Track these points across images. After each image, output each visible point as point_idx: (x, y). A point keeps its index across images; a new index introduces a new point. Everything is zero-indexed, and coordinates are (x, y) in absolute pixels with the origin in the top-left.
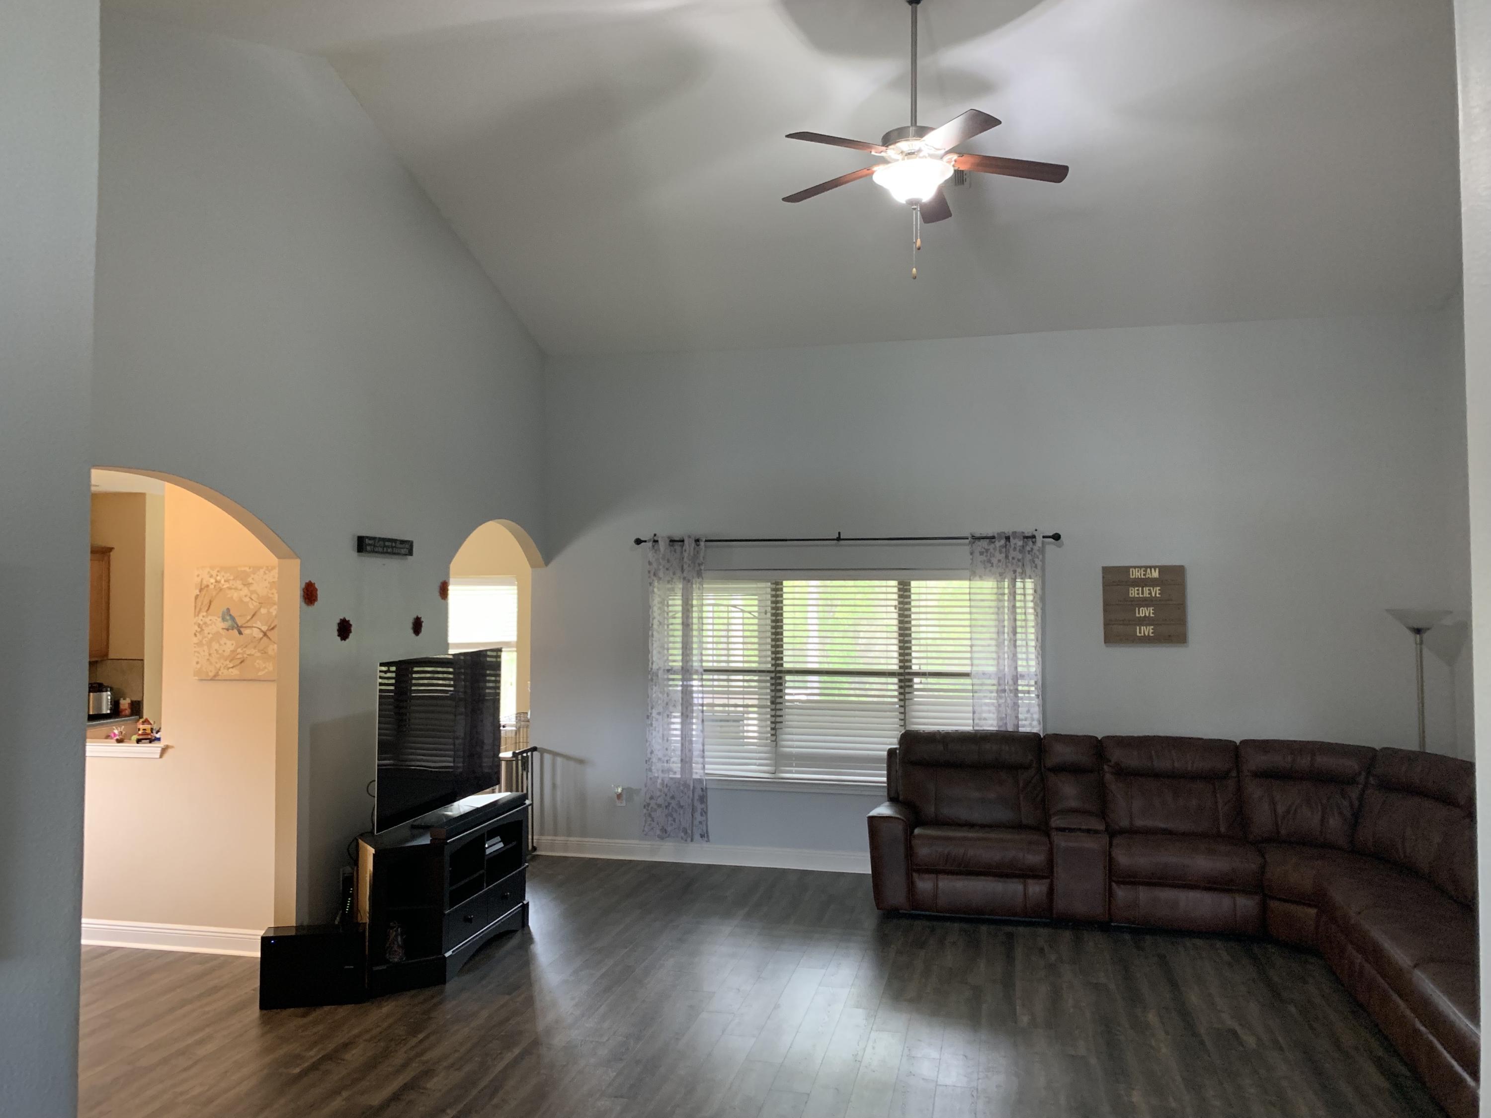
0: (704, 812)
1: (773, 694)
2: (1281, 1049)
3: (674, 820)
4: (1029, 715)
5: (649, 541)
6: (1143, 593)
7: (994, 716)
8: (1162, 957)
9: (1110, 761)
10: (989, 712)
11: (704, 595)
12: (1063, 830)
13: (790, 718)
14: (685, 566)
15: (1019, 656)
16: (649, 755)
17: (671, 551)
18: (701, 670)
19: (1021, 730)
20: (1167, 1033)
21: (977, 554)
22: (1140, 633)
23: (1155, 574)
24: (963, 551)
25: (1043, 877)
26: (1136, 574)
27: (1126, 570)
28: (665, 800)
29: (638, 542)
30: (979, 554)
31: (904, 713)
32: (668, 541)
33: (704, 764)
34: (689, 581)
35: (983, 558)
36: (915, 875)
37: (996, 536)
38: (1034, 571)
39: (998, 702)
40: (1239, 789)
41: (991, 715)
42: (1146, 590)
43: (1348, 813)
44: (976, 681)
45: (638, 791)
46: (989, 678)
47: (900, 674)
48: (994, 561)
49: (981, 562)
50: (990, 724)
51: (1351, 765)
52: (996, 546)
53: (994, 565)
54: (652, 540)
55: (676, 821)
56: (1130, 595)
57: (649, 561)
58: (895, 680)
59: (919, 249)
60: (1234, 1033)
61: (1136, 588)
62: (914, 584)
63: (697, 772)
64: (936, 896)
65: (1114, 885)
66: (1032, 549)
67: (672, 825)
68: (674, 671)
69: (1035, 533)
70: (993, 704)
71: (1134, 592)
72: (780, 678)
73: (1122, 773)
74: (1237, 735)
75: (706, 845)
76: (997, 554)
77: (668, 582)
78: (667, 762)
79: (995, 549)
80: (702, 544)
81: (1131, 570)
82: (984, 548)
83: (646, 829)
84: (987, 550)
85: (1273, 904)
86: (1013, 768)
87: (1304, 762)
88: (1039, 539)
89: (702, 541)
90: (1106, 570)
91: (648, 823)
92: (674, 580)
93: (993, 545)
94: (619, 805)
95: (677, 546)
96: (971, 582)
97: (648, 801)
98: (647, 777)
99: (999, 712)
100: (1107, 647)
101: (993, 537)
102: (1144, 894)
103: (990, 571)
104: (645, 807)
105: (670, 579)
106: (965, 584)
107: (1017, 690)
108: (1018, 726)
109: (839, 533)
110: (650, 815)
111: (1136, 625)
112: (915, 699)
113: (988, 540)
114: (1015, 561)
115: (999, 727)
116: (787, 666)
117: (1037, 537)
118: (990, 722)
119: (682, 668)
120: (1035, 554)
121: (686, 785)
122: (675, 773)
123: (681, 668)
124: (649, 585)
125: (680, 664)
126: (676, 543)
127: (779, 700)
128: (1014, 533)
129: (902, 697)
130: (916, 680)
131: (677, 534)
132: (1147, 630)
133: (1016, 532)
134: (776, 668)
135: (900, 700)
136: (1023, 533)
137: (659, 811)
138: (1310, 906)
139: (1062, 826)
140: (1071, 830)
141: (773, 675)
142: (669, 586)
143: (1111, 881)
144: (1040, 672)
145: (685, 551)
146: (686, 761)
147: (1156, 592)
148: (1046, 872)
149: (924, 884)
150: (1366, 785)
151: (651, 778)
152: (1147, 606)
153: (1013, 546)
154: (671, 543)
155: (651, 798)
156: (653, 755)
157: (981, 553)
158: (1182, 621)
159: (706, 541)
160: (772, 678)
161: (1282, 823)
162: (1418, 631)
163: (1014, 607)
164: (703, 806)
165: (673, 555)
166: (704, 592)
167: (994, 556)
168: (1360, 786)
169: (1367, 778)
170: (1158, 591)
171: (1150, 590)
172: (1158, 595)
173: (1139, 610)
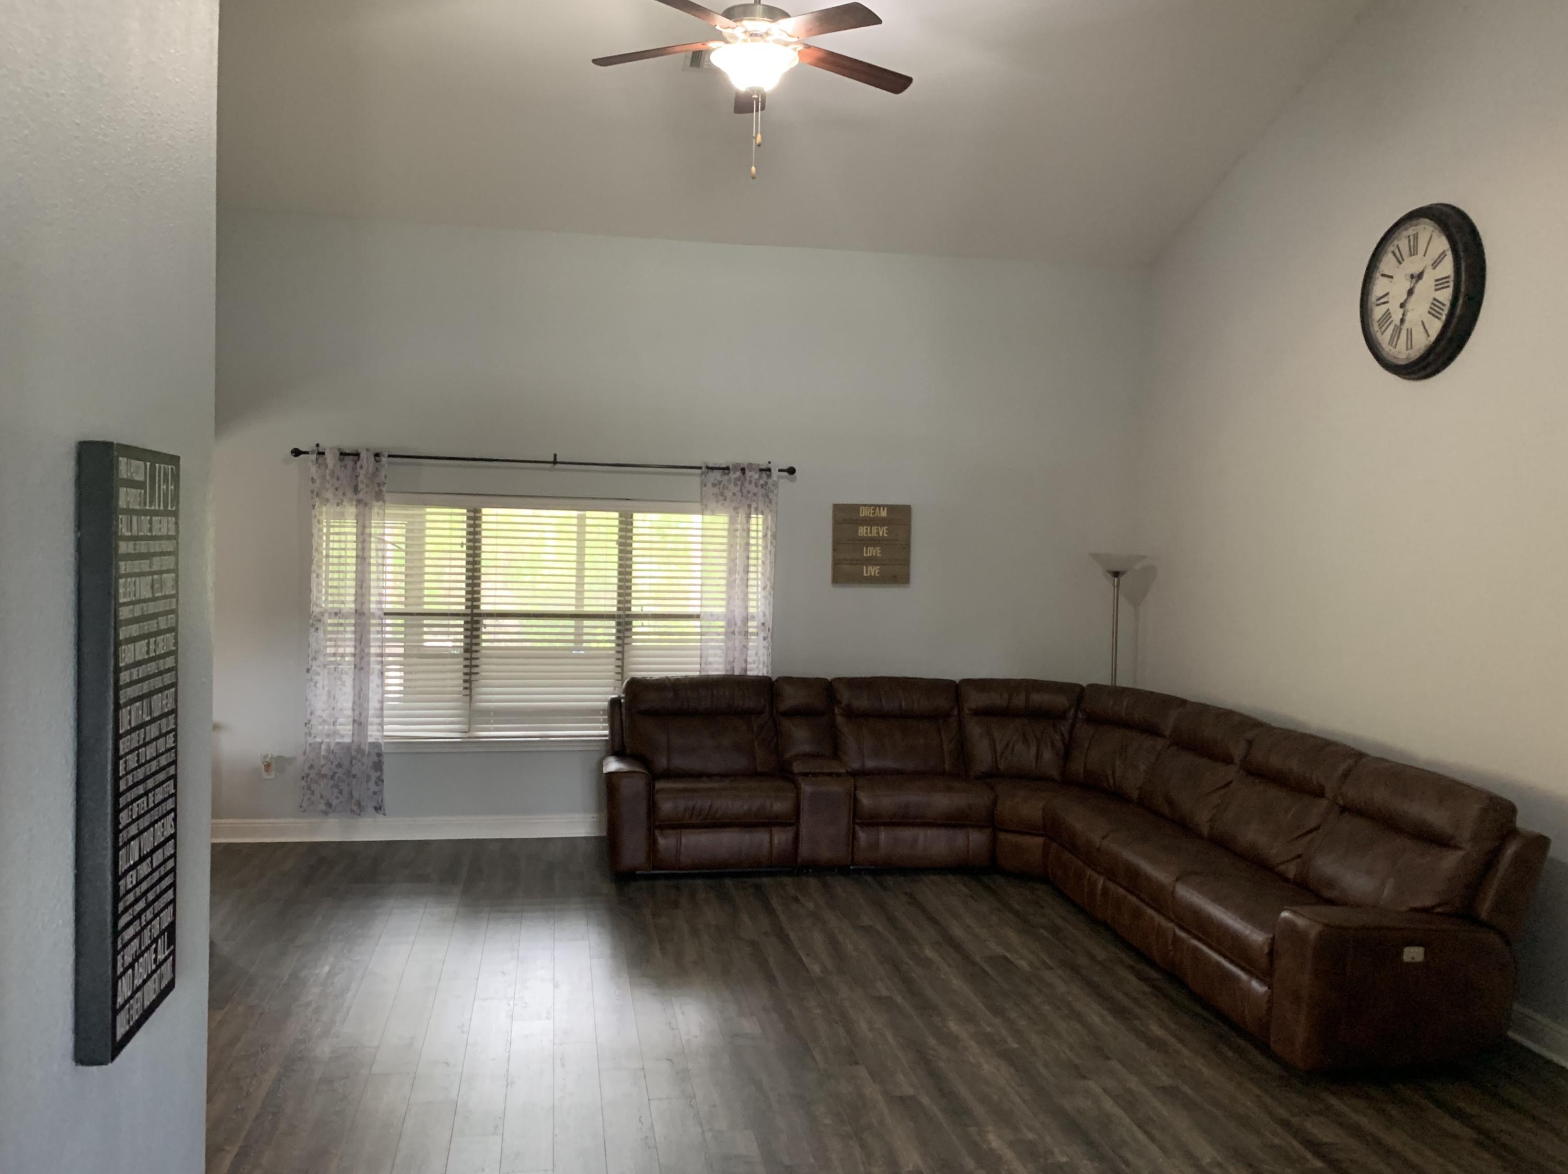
0: (380, 781)
1: (468, 641)
2: (1052, 969)
3: (341, 792)
4: (756, 658)
5: (313, 452)
6: (871, 533)
7: (721, 660)
8: (911, 896)
9: (841, 703)
10: (715, 655)
11: (386, 522)
12: (806, 775)
13: (486, 667)
14: (361, 486)
15: (751, 596)
16: (308, 716)
17: (341, 466)
18: (380, 613)
19: (749, 673)
20: (949, 966)
21: (709, 485)
22: (867, 573)
23: (884, 513)
24: (693, 481)
25: (790, 825)
26: (864, 513)
27: (855, 508)
28: (330, 769)
29: (297, 453)
30: (711, 485)
31: (622, 659)
32: (338, 453)
33: (381, 724)
34: (366, 504)
35: (716, 490)
36: (657, 832)
37: (731, 467)
38: (768, 506)
39: (726, 645)
40: (961, 727)
41: (717, 659)
42: (874, 529)
43: (1059, 745)
44: (705, 623)
45: (290, 760)
46: (717, 619)
47: (619, 616)
48: (728, 494)
49: (713, 494)
50: (717, 668)
51: (1061, 701)
52: (730, 478)
53: (728, 500)
54: (316, 452)
55: (344, 792)
56: (859, 535)
57: (312, 478)
58: (613, 623)
59: (759, 145)
60: (1005, 958)
61: (865, 527)
62: (636, 516)
63: (373, 734)
64: (678, 852)
65: (857, 827)
66: (766, 483)
67: (337, 798)
68: (343, 615)
69: (770, 466)
70: (720, 648)
71: (863, 531)
72: (478, 622)
73: (851, 714)
74: (956, 675)
75: (380, 818)
76: (732, 486)
77: (338, 505)
78: (334, 723)
79: (729, 481)
80: (384, 460)
81: (861, 508)
82: (717, 480)
83: (304, 805)
84: (720, 482)
85: (1002, 836)
86: (745, 714)
87: (1019, 700)
88: (775, 473)
89: (383, 456)
90: (837, 508)
91: (306, 797)
92: (344, 503)
93: (726, 477)
94: (267, 777)
95: (349, 461)
96: (704, 516)
97: (307, 770)
98: (306, 742)
99: (727, 655)
100: (834, 587)
101: (728, 468)
102: (884, 835)
103: (723, 505)
104: (303, 778)
105: (340, 501)
106: (697, 518)
107: (747, 632)
108: (746, 670)
109: (555, 455)
110: (309, 788)
111: (864, 564)
112: (634, 644)
113: (721, 471)
114: (750, 495)
115: (727, 671)
116: (484, 608)
117: (772, 471)
118: (716, 666)
119: (356, 611)
120: (769, 488)
121: (360, 750)
122: (342, 736)
123: (354, 611)
124: (312, 507)
125: (353, 606)
126: (347, 458)
127: (474, 648)
128: (750, 464)
129: (620, 642)
130: (635, 623)
131: (349, 445)
132: (873, 570)
133: (751, 464)
134: (472, 611)
135: (618, 645)
136: (759, 465)
137: (323, 782)
138: (1036, 835)
139: (807, 770)
140: (815, 775)
141: (469, 619)
142: (338, 509)
143: (854, 823)
144: (770, 613)
145: (361, 467)
146: (359, 723)
147: (883, 531)
148: (792, 820)
149: (665, 842)
150: (1075, 717)
151: (310, 744)
152: (874, 546)
153: (748, 479)
154: (342, 457)
155: (311, 767)
156: (312, 716)
157: (714, 485)
158: (906, 562)
159: (390, 456)
160: (466, 622)
161: (1001, 759)
162: (1116, 574)
163: (748, 544)
164: (378, 774)
165: (344, 471)
166: (386, 518)
167: (727, 488)
168: (1070, 721)
169: (1076, 712)
170: (885, 531)
171: (877, 529)
172: (885, 535)
173: (867, 549)
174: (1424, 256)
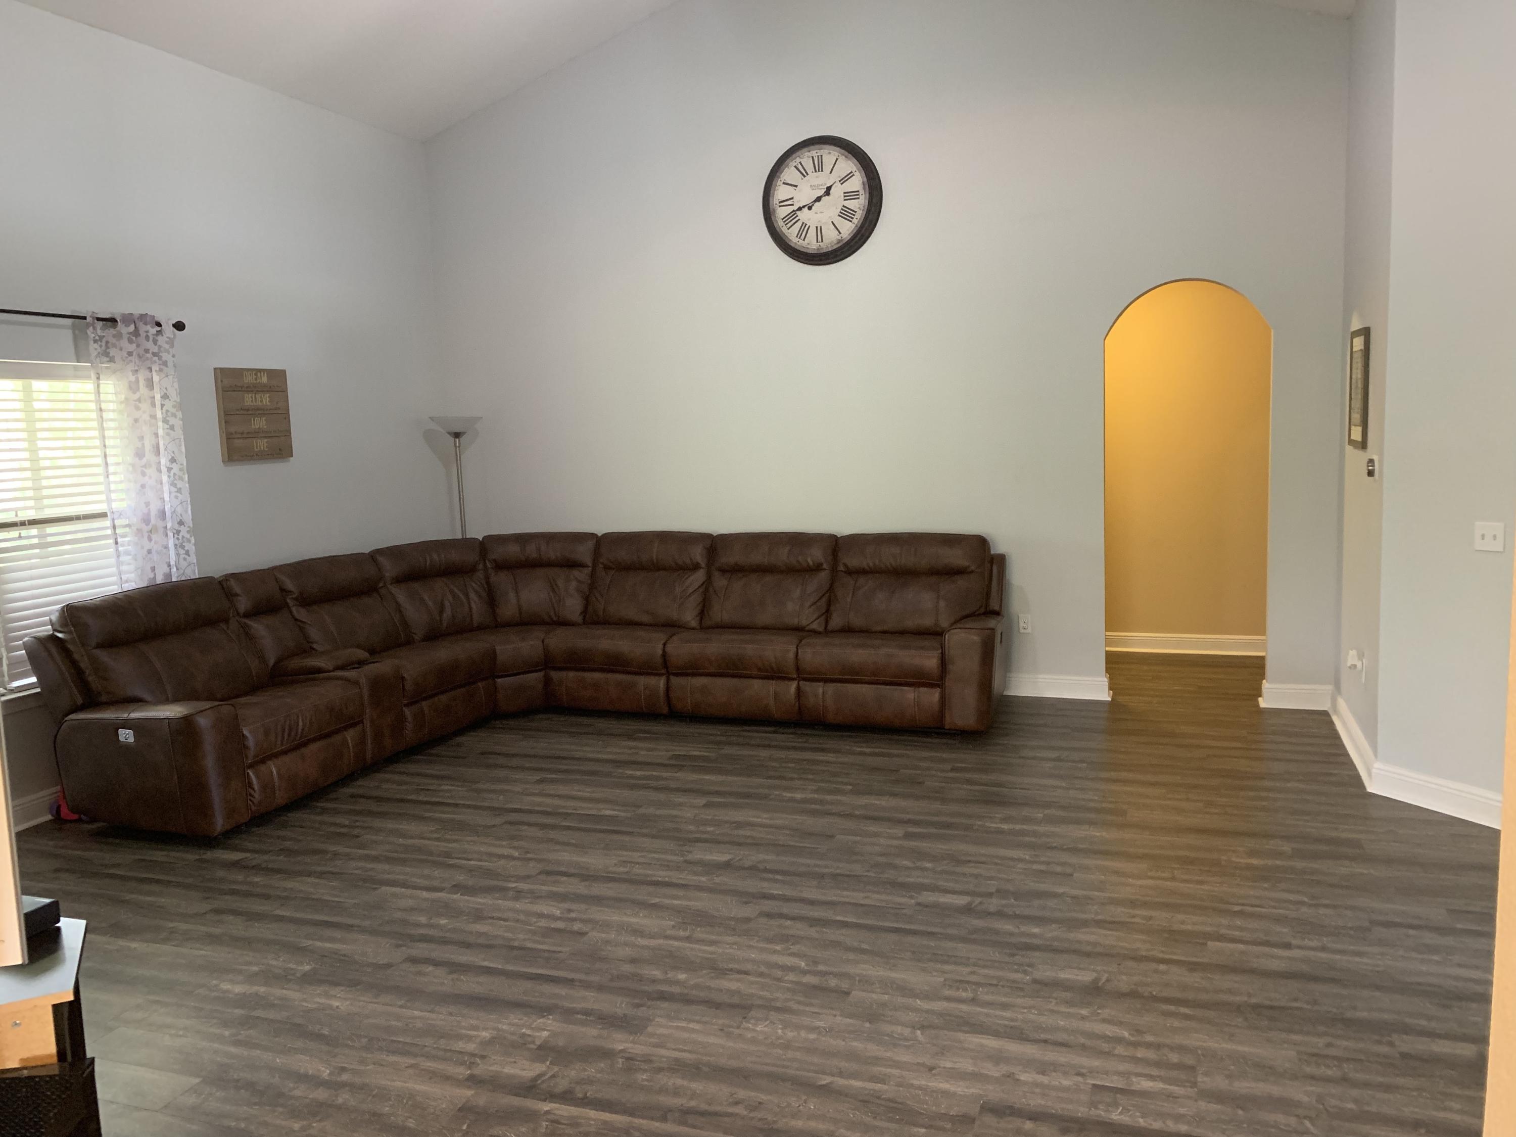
6: (256, 401)
22: (257, 448)
23: (264, 379)
26: (249, 379)
27: (238, 373)
30: (89, 340)
35: (97, 348)
36: (250, 773)
37: (117, 318)
42: (258, 396)
43: (484, 595)
52: (119, 332)
56: (245, 404)
61: (250, 395)
64: (273, 788)
71: (248, 400)
73: (305, 603)
76: (122, 343)
79: (118, 335)
81: (245, 372)
82: (99, 334)
84: (101, 338)
86: (213, 623)
90: (218, 372)
93: (114, 331)
100: (227, 466)
101: (112, 320)
111: (253, 438)
113: (107, 323)
132: (262, 444)
147: (266, 400)
152: (260, 416)
157: (94, 340)
162: (457, 435)
167: (116, 346)
168: (483, 572)
169: (485, 563)
170: (268, 399)
171: (261, 397)
172: (268, 403)
173: (254, 420)
174: (831, 173)
